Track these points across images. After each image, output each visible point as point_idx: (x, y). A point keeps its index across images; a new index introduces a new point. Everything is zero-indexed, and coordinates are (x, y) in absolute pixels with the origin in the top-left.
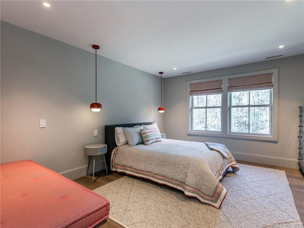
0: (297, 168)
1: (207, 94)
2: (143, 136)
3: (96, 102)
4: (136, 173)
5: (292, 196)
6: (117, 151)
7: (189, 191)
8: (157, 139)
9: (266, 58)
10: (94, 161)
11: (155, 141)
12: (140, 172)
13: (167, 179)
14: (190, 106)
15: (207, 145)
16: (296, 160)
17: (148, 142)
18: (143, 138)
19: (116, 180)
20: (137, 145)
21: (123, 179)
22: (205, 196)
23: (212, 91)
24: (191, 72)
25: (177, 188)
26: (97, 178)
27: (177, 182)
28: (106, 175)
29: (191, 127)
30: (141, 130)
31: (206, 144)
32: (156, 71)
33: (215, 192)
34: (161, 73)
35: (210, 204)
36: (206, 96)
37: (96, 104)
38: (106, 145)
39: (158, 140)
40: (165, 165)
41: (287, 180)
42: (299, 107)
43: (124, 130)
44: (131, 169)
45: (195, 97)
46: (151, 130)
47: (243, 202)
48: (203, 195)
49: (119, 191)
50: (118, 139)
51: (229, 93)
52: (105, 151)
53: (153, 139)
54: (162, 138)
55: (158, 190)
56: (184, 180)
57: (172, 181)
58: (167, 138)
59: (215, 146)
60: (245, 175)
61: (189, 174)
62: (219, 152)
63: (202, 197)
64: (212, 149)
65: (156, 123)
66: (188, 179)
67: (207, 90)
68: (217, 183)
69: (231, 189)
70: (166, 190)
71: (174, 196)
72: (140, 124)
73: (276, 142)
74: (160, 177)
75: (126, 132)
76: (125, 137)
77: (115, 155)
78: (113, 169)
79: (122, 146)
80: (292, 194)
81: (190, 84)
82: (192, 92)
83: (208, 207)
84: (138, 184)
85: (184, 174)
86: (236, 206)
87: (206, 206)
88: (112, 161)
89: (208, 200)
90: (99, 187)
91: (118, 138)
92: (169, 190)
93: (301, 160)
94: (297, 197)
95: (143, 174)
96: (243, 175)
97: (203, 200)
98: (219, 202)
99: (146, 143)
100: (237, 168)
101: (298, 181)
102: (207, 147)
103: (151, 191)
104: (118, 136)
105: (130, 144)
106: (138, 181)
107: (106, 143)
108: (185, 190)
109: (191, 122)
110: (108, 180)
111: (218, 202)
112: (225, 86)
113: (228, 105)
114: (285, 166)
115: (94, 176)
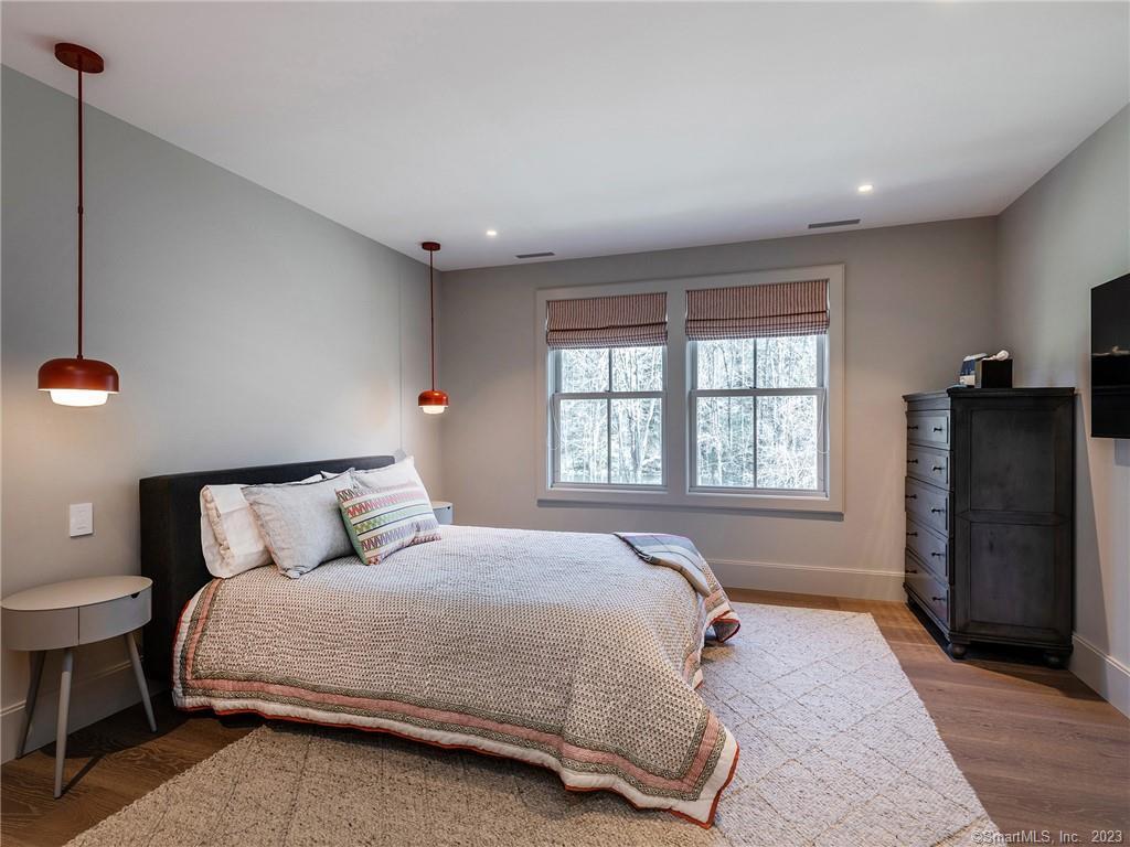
0: (904, 599)
1: (613, 343)
2: (354, 521)
3: (80, 356)
4: (319, 706)
5: (924, 711)
6: (211, 604)
7: (586, 767)
8: (418, 530)
9: (811, 226)
10: (66, 677)
11: (408, 539)
12: (335, 700)
13: (475, 722)
14: (550, 391)
15: (628, 543)
16: (898, 573)
17: (376, 547)
18: (354, 533)
19: (205, 763)
20: (322, 564)
21: (245, 750)
22: (651, 780)
23: (632, 332)
24: (551, 254)
25: (526, 759)
26: (82, 763)
27: (523, 732)
28: (148, 735)
29: (553, 472)
30: (343, 495)
31: (624, 539)
32: (407, 238)
33: (694, 754)
34: (431, 246)
35: (670, 810)
36: (607, 350)
37: (80, 362)
38: (149, 582)
39: (422, 534)
40: (468, 654)
41: (890, 651)
42: (904, 397)
43: (252, 498)
44: (292, 689)
45: (568, 354)
46: (388, 493)
47: (785, 771)
48: (645, 774)
49: (221, 828)
50: (218, 542)
51: (689, 344)
52: (141, 615)
53: (399, 533)
54: (440, 523)
55: (435, 778)
56: (558, 716)
57: (501, 727)
58: (455, 522)
59: (661, 548)
60: (759, 648)
61: (580, 689)
62: (681, 571)
63: (640, 785)
64: (655, 562)
65: (412, 457)
66: (577, 711)
67: (613, 327)
68: (699, 715)
69: (731, 715)
70: (473, 770)
71: (511, 797)
72: (338, 466)
73: (838, 516)
74: (444, 716)
75: (262, 510)
76: (260, 532)
77: (200, 629)
78: (190, 702)
79: (244, 577)
80: (921, 703)
81: (548, 302)
82: (556, 335)
83: (666, 825)
84: (327, 766)
85: (558, 689)
86: (766, 795)
87: (658, 824)
88: (184, 658)
89: (663, 796)
90: (93, 823)
91: (216, 539)
92: (486, 772)
93: (915, 572)
94: (938, 712)
95: (358, 709)
96: (755, 647)
97: (645, 797)
98: (707, 795)
99: (367, 555)
100: (732, 622)
101: (919, 649)
102: (631, 553)
103: (397, 794)
104: (218, 529)
105: (286, 565)
106: (329, 743)
107: (144, 573)
108: (563, 766)
109: (553, 452)
110: (155, 765)
111: (702, 795)
112: (676, 315)
113: (688, 388)
114: (866, 597)
115: (66, 757)
